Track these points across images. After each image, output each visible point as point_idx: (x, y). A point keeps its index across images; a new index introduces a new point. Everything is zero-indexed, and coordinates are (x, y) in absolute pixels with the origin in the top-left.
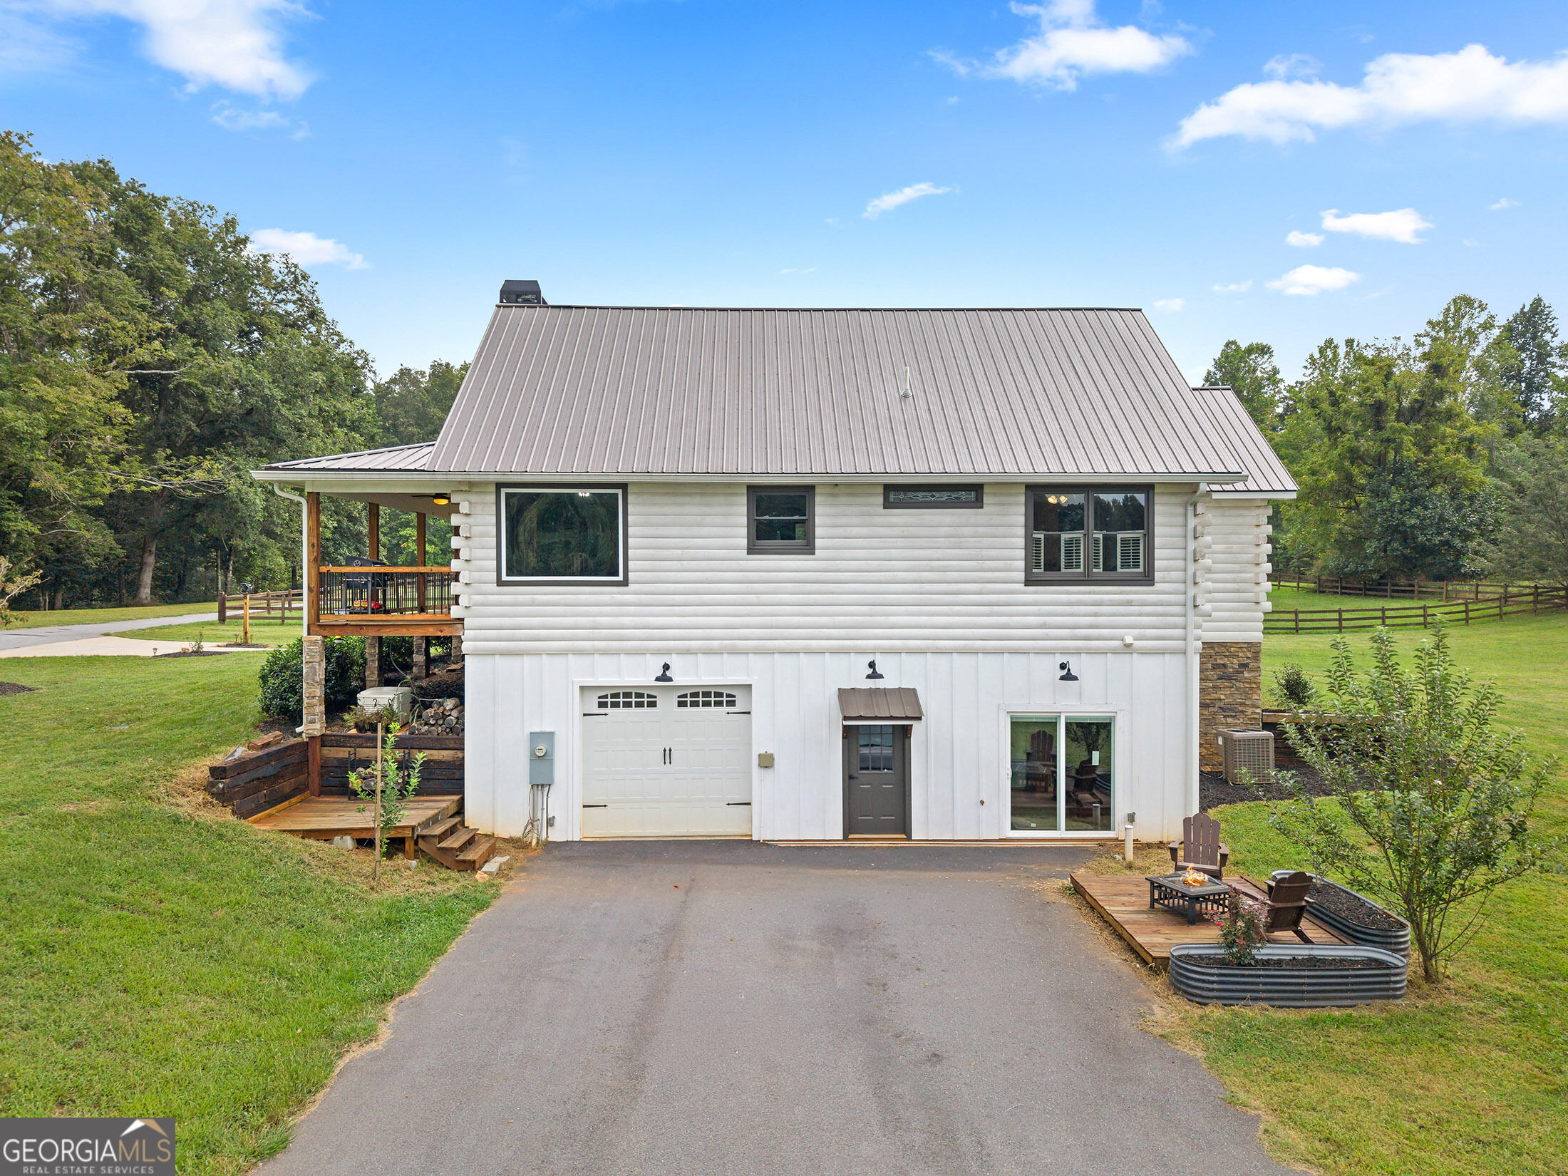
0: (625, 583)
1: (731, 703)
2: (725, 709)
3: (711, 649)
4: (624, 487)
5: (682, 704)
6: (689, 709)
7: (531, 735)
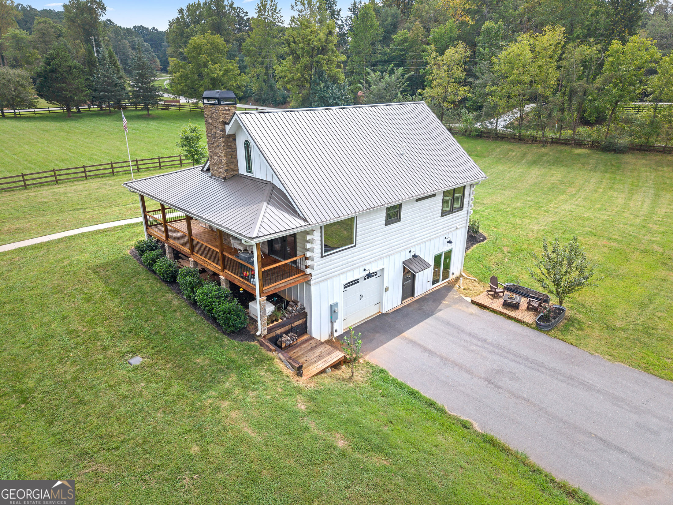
0: (355, 246)
1: (376, 275)
4: (356, 218)
5: (365, 279)
7: (331, 306)
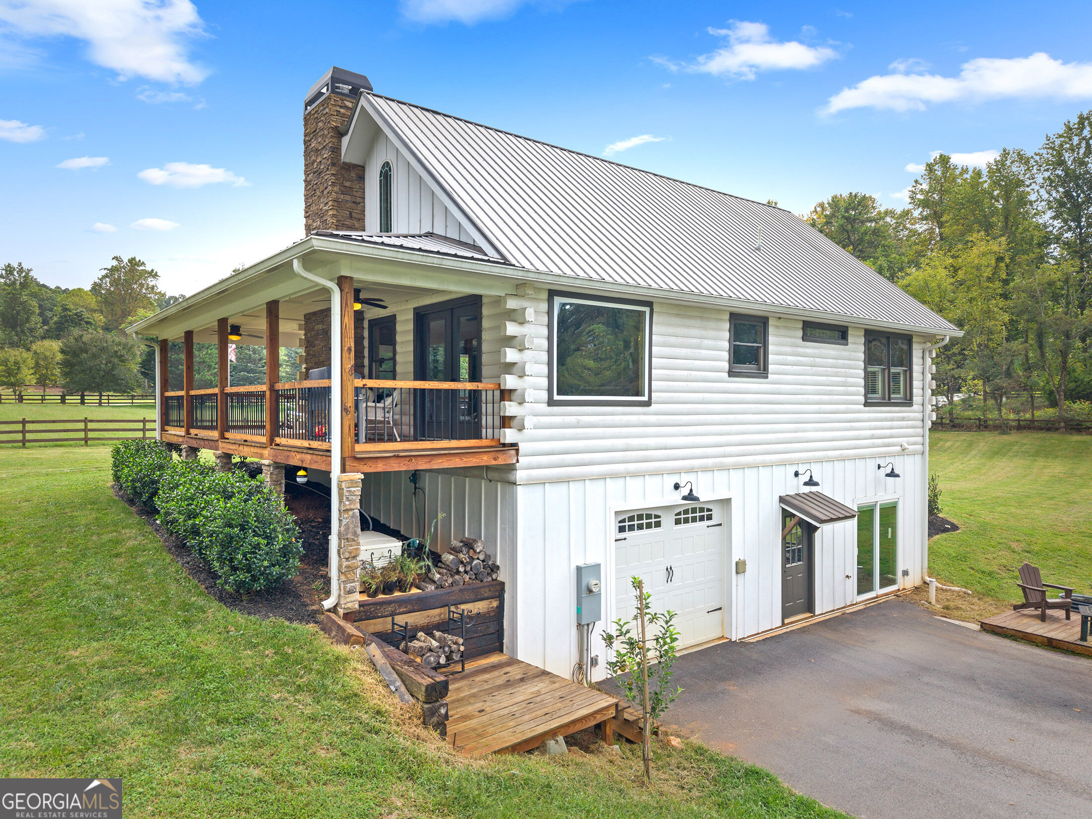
0: (648, 404)
1: (709, 518)
2: (706, 523)
3: (707, 467)
4: (649, 304)
5: (678, 522)
6: (683, 526)
7: (579, 569)
